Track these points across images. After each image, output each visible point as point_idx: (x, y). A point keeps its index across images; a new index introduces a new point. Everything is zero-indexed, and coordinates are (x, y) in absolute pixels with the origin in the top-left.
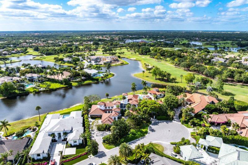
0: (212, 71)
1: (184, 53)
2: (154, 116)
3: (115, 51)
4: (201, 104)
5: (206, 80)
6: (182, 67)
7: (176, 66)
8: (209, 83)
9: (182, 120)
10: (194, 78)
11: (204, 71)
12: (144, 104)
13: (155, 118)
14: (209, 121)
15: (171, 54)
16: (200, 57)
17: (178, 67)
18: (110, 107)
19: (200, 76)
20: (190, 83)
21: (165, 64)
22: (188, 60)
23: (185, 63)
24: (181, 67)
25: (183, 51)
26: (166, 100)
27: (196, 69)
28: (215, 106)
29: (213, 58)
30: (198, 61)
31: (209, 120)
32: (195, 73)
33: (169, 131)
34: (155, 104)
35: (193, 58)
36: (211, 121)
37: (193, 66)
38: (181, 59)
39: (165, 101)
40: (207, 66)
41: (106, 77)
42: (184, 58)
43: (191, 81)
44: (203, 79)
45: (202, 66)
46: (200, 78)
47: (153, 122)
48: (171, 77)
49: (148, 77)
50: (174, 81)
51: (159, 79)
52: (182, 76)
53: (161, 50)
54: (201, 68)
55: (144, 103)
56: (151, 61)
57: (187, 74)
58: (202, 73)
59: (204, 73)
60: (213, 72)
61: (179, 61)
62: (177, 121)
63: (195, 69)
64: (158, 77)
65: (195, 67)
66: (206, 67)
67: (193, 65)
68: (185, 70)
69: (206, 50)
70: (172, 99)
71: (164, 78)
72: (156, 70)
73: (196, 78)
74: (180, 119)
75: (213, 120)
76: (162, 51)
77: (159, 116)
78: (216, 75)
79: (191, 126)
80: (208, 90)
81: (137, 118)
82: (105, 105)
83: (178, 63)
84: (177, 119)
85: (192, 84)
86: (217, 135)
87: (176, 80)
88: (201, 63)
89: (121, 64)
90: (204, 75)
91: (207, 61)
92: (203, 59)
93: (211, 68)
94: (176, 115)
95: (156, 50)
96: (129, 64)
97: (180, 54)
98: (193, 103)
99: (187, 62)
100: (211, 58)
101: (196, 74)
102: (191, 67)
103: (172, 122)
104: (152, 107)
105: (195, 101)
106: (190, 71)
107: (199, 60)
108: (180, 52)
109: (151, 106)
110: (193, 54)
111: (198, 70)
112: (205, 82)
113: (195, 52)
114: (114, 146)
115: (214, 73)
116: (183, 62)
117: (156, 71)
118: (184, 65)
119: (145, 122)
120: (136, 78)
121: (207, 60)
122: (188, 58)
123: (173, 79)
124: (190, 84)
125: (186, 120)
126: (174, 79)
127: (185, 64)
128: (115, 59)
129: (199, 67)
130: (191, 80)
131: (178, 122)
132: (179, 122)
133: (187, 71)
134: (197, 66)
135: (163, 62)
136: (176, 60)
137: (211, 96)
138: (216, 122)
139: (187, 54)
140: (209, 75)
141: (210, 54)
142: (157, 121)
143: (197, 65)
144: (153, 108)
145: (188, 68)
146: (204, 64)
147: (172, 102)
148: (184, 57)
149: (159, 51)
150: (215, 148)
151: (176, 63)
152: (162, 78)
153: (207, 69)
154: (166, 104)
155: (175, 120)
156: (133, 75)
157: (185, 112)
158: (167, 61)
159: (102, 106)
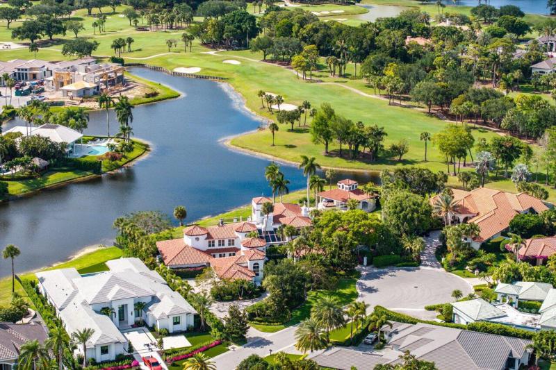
0: (532, 116)
1: (414, 36)
2: (365, 259)
3: (76, 32)
4: (497, 216)
5: (512, 147)
6: (417, 100)
7: (394, 97)
8: (522, 156)
9: (448, 262)
10: (469, 142)
11: (503, 116)
12: (332, 224)
13: (369, 264)
14: (520, 256)
15: (361, 43)
16: (486, 55)
17: (403, 103)
18: (223, 241)
19: (491, 136)
20: (457, 160)
21: (345, 91)
22: (439, 73)
23: (431, 84)
24: (416, 104)
25: (410, 28)
26: (396, 207)
27: (475, 108)
28: (537, 217)
29: (539, 60)
30: (479, 73)
31: (522, 252)
32: (472, 125)
33: (416, 287)
34: (367, 219)
35: (459, 62)
36: (527, 255)
37: (462, 96)
38: (410, 70)
39: (392, 210)
40: (516, 96)
41: (125, 157)
42: (419, 62)
43: (461, 153)
44: (499, 144)
45: (495, 96)
46: (489, 142)
47: (364, 273)
48: (387, 143)
49: (291, 146)
50: (397, 158)
51: (341, 154)
52: (426, 136)
53: (309, 26)
54: (491, 102)
55: (331, 220)
56: (278, 79)
57: (441, 128)
58: (497, 124)
59: (504, 122)
60: (537, 117)
61: (404, 77)
62: (432, 266)
63: (470, 107)
64: (335, 145)
65: (468, 103)
66: (512, 101)
67: (461, 92)
68: (430, 114)
69: (511, 18)
70: (414, 204)
71: (361, 148)
72: (326, 117)
73: (476, 143)
74: (440, 260)
75: (531, 253)
76: (316, 31)
77: (378, 254)
78: (546, 126)
79: (473, 272)
80: (518, 177)
81: (321, 260)
82: (209, 236)
83: (401, 85)
84: (432, 261)
85: (464, 165)
86: (540, 279)
87: (406, 152)
88: (490, 82)
89: (148, 96)
90: (505, 131)
91: (517, 74)
92: (498, 63)
93: (531, 103)
94: (427, 251)
95: (290, 26)
96: (183, 95)
97: (403, 44)
98: (474, 217)
99: (436, 80)
100: (533, 58)
101: (475, 128)
102: (455, 102)
103: (419, 269)
104: (360, 227)
105: (479, 210)
106: (452, 117)
107: (485, 71)
108: (397, 34)
109: (356, 225)
110: (456, 43)
111: (483, 111)
112: (509, 154)
113: (465, 28)
114: (283, 326)
115: (539, 122)
116: (418, 79)
117: (329, 123)
118: (426, 93)
119: (342, 272)
120: (247, 152)
121: (516, 68)
122: (438, 60)
123: (394, 148)
124: (457, 166)
125: (457, 259)
126: (397, 150)
127: (429, 90)
128: (112, 75)
129: (484, 100)
130: (459, 150)
131: (436, 269)
132: (439, 267)
133: (438, 117)
134: (479, 98)
135: (330, 81)
136: (389, 72)
137: (527, 193)
138: (538, 255)
139: (429, 41)
140: (521, 129)
141: (528, 35)
142: (375, 271)
143: (476, 93)
144: (362, 230)
145: (441, 105)
146: (501, 87)
147: (413, 211)
148: (420, 57)
149: (303, 32)
150: (534, 303)
151: (394, 89)
152: (353, 147)
153: (515, 105)
154: (399, 218)
155: (426, 265)
156: (227, 144)
157: (454, 234)
158: (345, 76)
159: (202, 238)
